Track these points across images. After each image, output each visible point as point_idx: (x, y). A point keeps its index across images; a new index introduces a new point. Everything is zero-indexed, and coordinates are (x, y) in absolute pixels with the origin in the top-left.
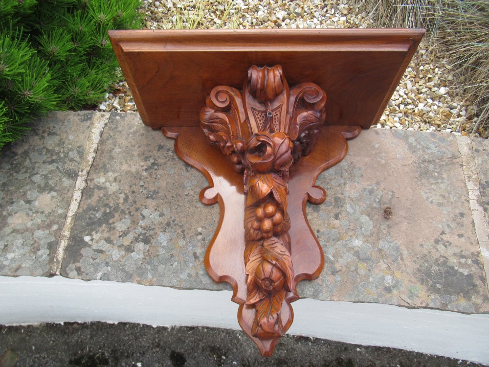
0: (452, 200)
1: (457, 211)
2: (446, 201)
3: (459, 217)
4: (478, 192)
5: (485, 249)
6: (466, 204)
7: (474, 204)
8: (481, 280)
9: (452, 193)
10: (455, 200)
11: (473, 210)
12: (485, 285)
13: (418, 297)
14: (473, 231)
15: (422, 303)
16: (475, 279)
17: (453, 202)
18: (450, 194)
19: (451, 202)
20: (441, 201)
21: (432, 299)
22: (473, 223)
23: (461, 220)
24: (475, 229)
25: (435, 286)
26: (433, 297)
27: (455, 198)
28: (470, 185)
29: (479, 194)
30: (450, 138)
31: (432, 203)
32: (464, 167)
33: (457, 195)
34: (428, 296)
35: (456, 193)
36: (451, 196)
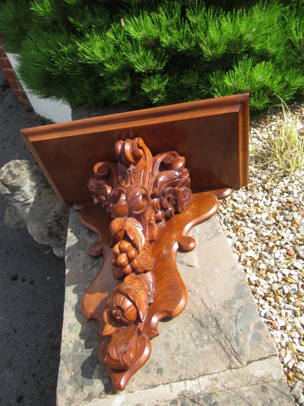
0: (176, 359)
1: (163, 365)
2: (174, 351)
3: (156, 368)
4: (196, 391)
5: (123, 400)
6: (176, 377)
7: (179, 387)
8: (89, 395)
9: (186, 358)
10: (177, 362)
11: (171, 386)
12: (84, 400)
13: (70, 332)
14: (144, 387)
15: (64, 336)
16: (89, 387)
17: (174, 359)
18: (184, 355)
19: (173, 358)
20: (171, 345)
21: (68, 345)
22: (154, 386)
23: (153, 370)
24: (146, 389)
25: (79, 346)
26: (71, 345)
27: (180, 362)
28: (204, 381)
29: (196, 393)
30: (266, 348)
31: (167, 336)
32: (229, 372)
33: (184, 365)
34: (71, 341)
35: (186, 362)
36: (182, 356)
